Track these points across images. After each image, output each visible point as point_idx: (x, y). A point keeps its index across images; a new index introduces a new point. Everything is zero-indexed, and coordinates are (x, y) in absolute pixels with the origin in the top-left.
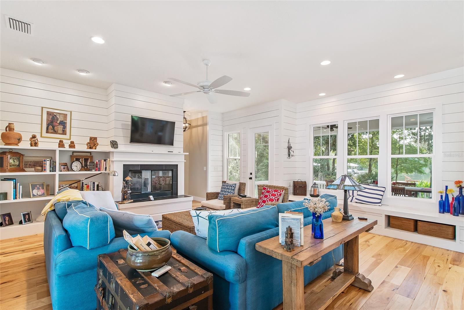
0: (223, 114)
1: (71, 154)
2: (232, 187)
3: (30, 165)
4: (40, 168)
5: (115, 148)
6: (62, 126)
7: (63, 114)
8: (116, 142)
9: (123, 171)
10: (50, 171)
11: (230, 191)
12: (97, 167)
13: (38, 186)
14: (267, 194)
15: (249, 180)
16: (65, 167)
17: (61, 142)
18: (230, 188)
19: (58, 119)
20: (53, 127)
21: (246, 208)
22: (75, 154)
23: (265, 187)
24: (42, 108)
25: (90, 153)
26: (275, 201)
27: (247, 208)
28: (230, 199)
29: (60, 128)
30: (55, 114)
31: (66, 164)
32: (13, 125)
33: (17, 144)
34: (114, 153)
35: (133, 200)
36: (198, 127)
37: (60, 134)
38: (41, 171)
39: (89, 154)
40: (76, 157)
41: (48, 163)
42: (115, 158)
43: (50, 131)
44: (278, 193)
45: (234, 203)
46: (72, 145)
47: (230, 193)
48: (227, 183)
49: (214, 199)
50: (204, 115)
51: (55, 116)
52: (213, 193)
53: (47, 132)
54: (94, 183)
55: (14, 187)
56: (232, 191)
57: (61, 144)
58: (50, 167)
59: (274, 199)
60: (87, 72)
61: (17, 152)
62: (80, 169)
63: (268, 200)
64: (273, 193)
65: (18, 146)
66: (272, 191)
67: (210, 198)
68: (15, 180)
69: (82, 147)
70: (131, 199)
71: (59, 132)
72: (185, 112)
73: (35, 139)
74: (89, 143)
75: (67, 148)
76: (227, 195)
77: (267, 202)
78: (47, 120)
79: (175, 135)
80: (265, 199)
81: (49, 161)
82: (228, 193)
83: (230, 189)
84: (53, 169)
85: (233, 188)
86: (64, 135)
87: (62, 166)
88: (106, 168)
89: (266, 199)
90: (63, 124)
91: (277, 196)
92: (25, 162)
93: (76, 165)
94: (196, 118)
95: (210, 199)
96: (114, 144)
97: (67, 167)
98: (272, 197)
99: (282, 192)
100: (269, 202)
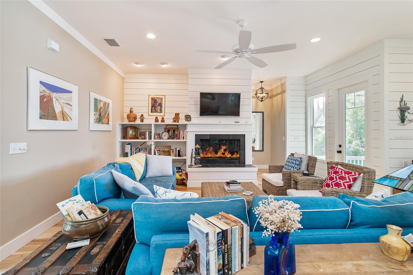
0: (306, 77)
1: (165, 127)
2: (296, 161)
3: (142, 135)
4: (143, 137)
5: (188, 121)
6: (160, 107)
7: (160, 98)
8: (190, 116)
9: (195, 139)
10: (149, 139)
11: (293, 165)
12: (177, 136)
13: (144, 149)
14: (333, 175)
15: (336, 153)
16: (158, 136)
17: (157, 118)
18: (294, 162)
19: (157, 102)
20: (155, 108)
21: (304, 190)
22: (168, 127)
23: (334, 165)
24: (149, 95)
25: (177, 125)
26: (343, 187)
27: (306, 190)
28: (291, 175)
29: (158, 108)
30: (156, 99)
31: (159, 134)
32: (132, 109)
33: (134, 121)
34: (188, 125)
35: (201, 165)
36: (278, 95)
37: (158, 112)
38: (144, 139)
39: (176, 127)
40: (168, 129)
41: (147, 133)
42: (189, 129)
43: (154, 111)
44: (351, 176)
45: (294, 181)
46: (163, 120)
47: (294, 168)
48: (294, 156)
49: (278, 173)
50: (282, 82)
51: (156, 100)
52: (277, 166)
53: (152, 112)
54: (176, 149)
55: (131, 149)
56: (296, 166)
57: (157, 120)
58: (149, 136)
59: (342, 184)
60: (167, 64)
61: (135, 126)
62: (168, 138)
63: (333, 183)
64: (343, 175)
65: (135, 122)
66: (341, 172)
67: (273, 171)
68: (131, 145)
69: (169, 121)
70: (200, 164)
71: (158, 111)
72: (263, 82)
73: (143, 117)
74: (174, 118)
75: (160, 123)
76: (290, 169)
77: (331, 187)
78: (152, 103)
79: (240, 106)
80: (329, 182)
81: (148, 132)
82: (291, 168)
83: (294, 164)
84: (150, 138)
85: (297, 163)
86: (161, 113)
87: (156, 135)
88: (183, 137)
89: (331, 182)
90: (160, 105)
91: (348, 180)
92: (140, 133)
93: (165, 135)
94: (276, 86)
95: (273, 173)
96: (188, 118)
97: (159, 136)
98: (340, 181)
99: (357, 176)
100: (334, 187)
